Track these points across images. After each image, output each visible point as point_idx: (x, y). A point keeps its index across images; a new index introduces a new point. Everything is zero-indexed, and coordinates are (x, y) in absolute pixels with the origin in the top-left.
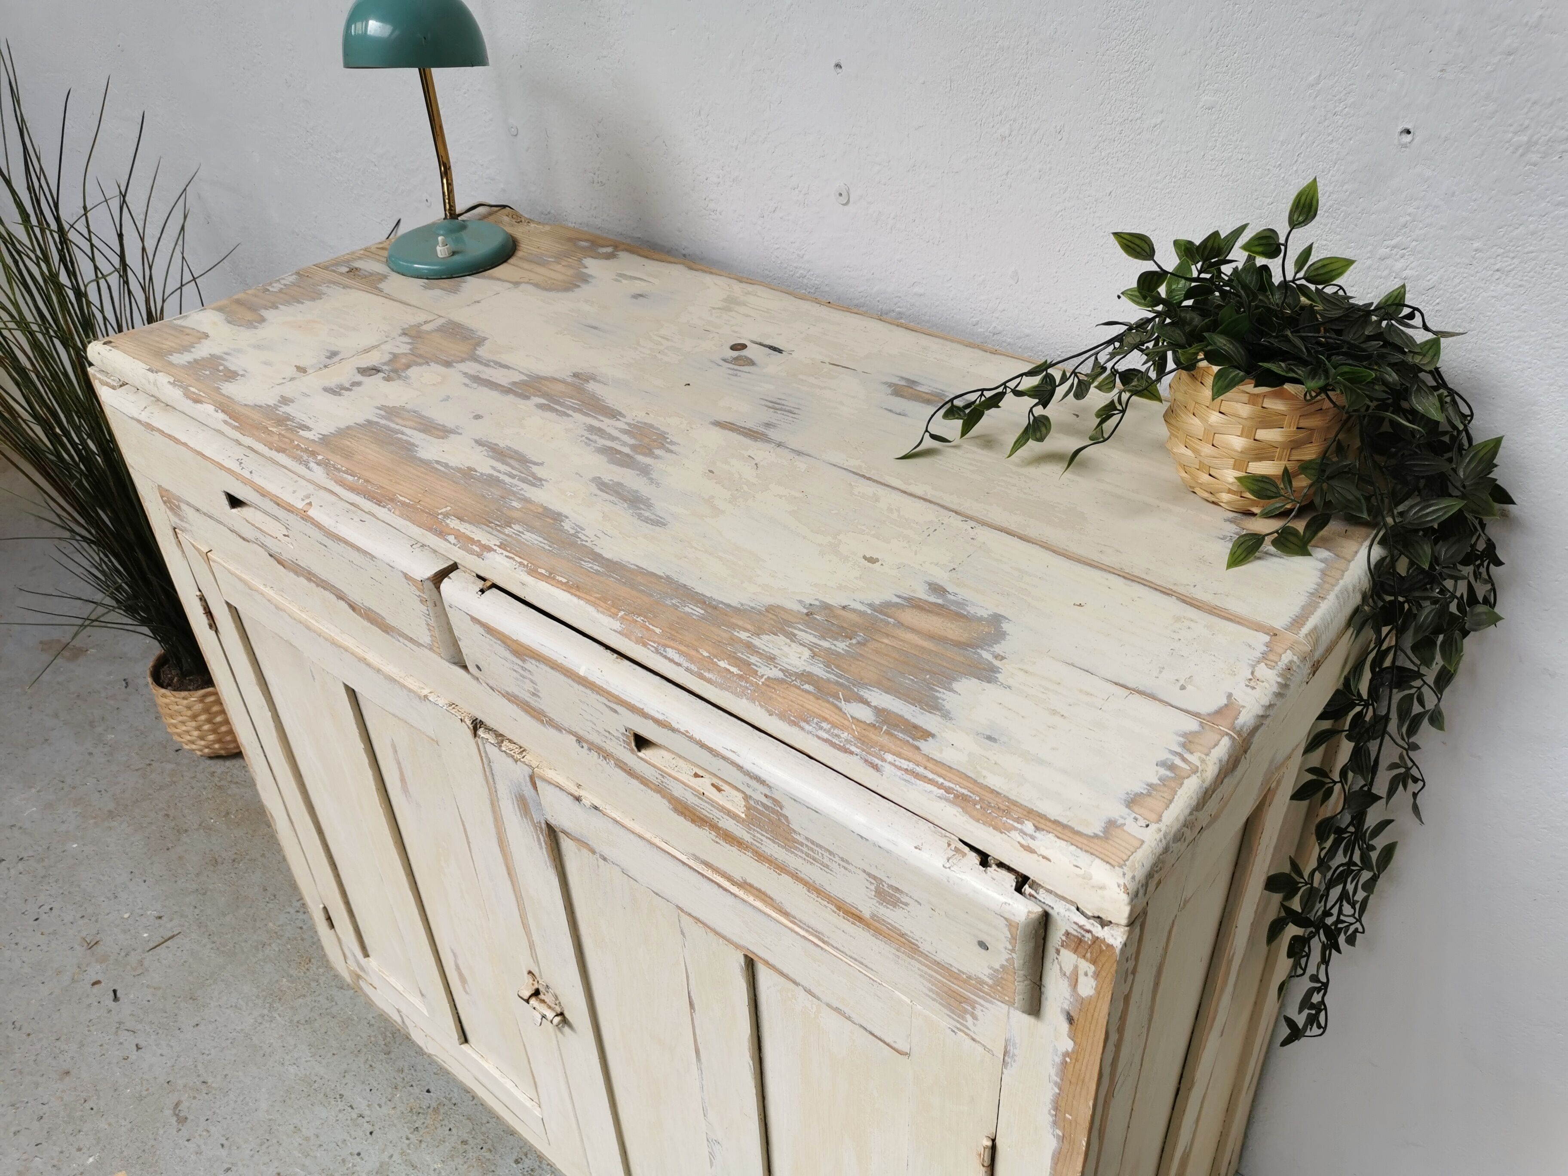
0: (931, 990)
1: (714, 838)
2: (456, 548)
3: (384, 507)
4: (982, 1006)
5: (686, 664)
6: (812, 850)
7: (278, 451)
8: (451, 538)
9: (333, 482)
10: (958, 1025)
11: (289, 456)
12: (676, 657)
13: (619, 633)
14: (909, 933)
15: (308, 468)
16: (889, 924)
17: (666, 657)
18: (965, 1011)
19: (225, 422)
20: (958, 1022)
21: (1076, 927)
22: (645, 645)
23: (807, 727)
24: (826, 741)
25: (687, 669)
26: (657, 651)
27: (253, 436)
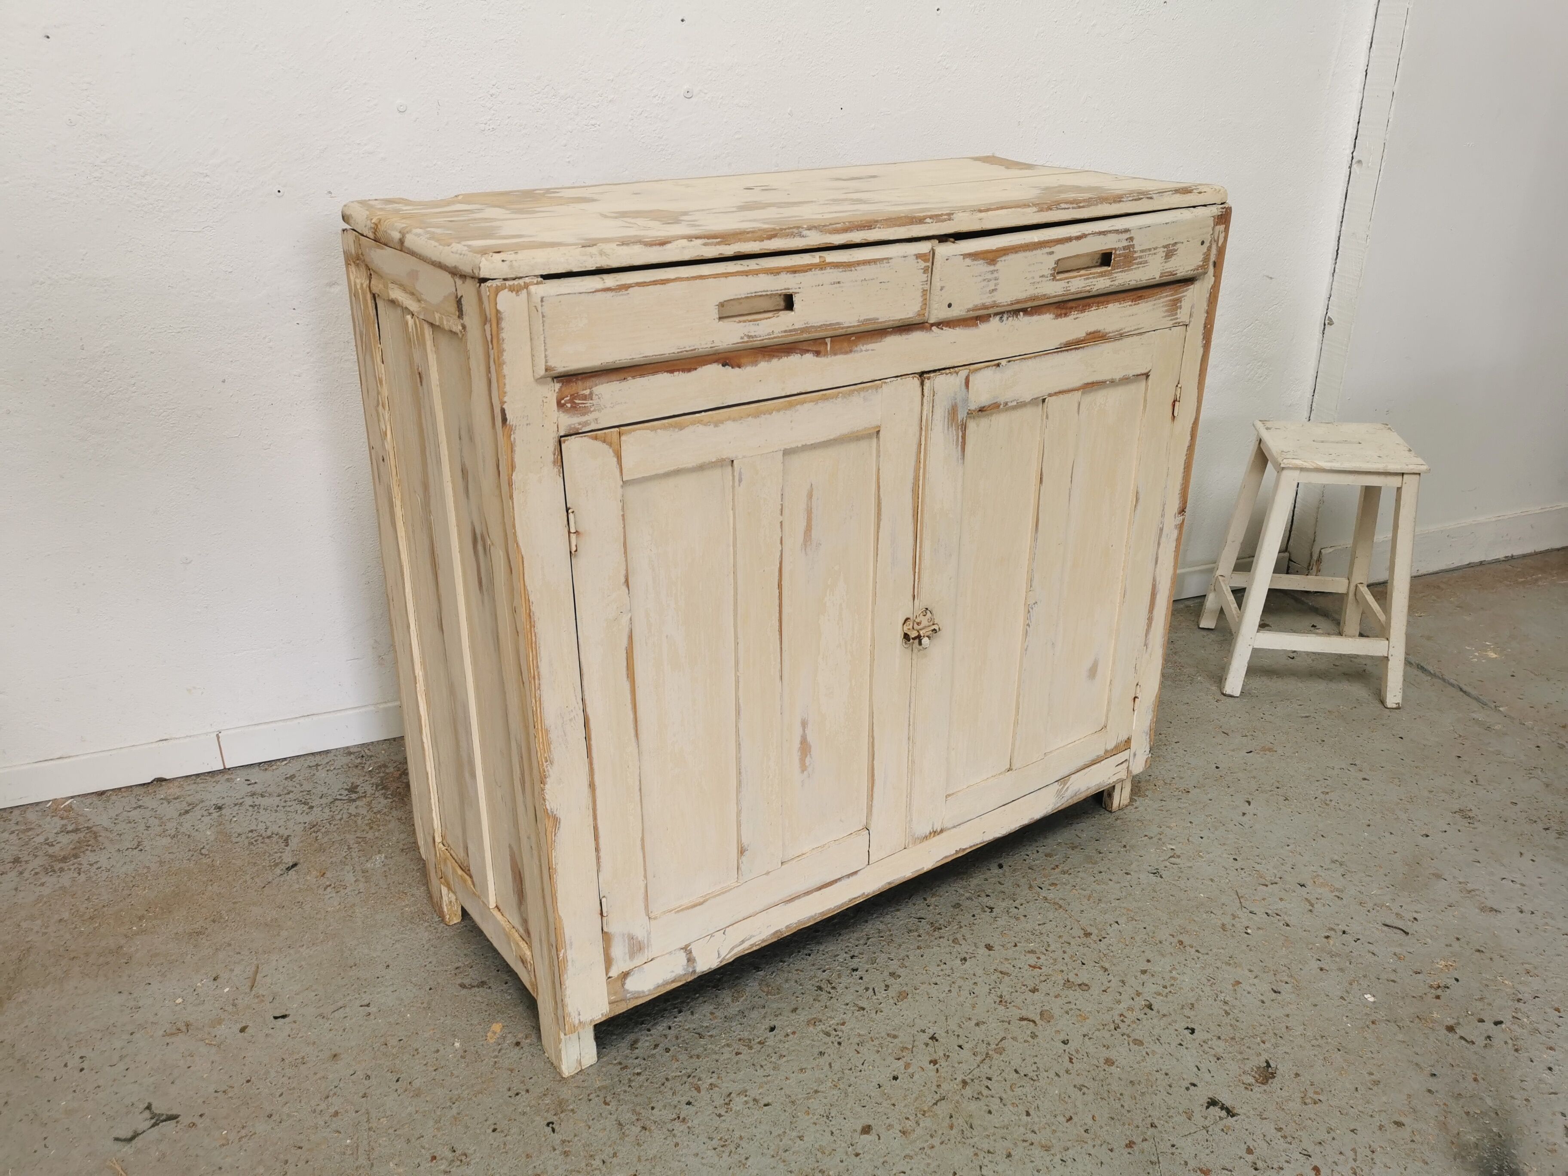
0: (1167, 311)
1: (1075, 316)
2: (934, 224)
3: (874, 228)
4: (1184, 296)
5: (1071, 206)
6: (1141, 257)
7: (770, 238)
8: (928, 220)
9: (828, 234)
10: (1174, 321)
11: (781, 237)
12: (1066, 206)
13: (1038, 211)
14: (1174, 269)
15: (803, 236)
16: (1167, 272)
17: (1062, 209)
18: (1177, 309)
19: (705, 244)
20: (1174, 319)
21: (1221, 210)
22: (1051, 209)
23: (1124, 200)
24: (1132, 200)
25: (1073, 208)
26: (1058, 209)
27: (740, 240)
